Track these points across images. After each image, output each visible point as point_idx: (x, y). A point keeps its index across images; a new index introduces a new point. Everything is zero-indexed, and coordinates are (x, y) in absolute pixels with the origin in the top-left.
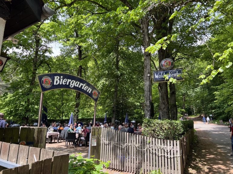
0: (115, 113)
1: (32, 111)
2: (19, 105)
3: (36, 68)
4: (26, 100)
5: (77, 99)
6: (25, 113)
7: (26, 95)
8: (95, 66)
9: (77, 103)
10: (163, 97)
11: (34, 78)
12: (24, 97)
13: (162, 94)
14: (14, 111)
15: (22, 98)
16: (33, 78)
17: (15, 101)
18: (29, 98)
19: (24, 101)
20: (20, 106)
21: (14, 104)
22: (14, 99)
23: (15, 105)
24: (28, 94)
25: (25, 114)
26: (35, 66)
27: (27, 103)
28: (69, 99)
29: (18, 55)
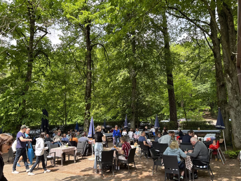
0: (134, 114)
1: (29, 116)
2: (11, 109)
3: (32, 59)
4: (21, 102)
5: (87, 98)
6: (20, 119)
7: (21, 95)
8: (103, 58)
9: (87, 104)
10: (235, 90)
11: (30, 72)
12: (17, 98)
13: (232, 85)
14: (4, 118)
15: (15, 99)
16: (28, 72)
17: (6, 103)
18: (25, 99)
19: (19, 103)
20: (13, 110)
21: (4, 108)
22: (4, 101)
23: (6, 110)
24: (24, 94)
25: (21, 121)
26: (31, 56)
27: (22, 106)
28: (73, 99)
29: (6, 45)
